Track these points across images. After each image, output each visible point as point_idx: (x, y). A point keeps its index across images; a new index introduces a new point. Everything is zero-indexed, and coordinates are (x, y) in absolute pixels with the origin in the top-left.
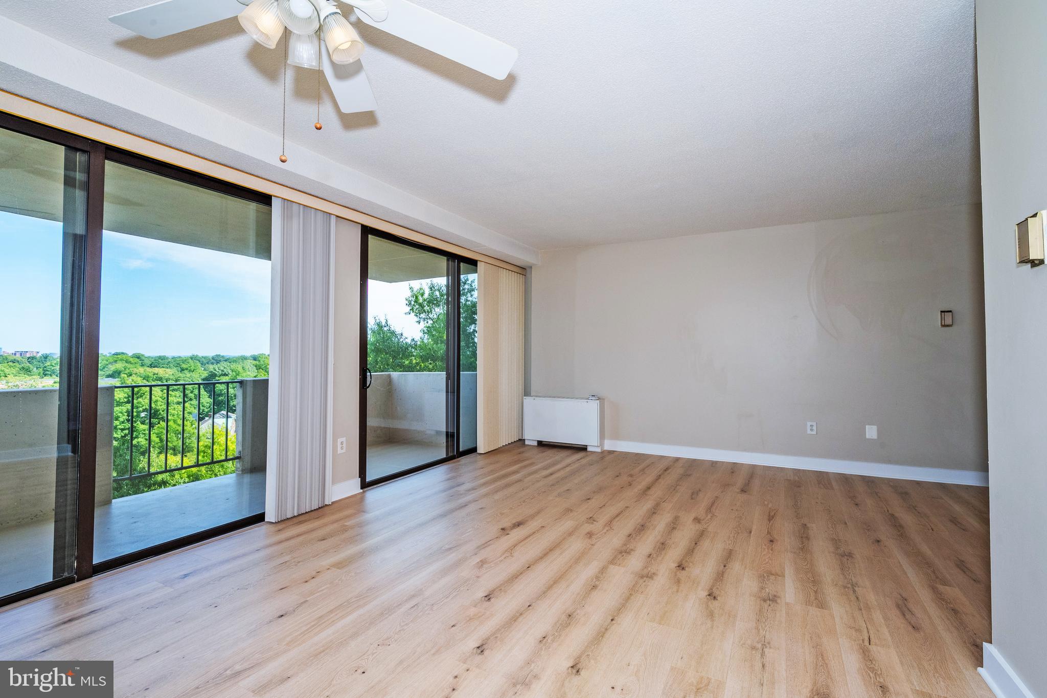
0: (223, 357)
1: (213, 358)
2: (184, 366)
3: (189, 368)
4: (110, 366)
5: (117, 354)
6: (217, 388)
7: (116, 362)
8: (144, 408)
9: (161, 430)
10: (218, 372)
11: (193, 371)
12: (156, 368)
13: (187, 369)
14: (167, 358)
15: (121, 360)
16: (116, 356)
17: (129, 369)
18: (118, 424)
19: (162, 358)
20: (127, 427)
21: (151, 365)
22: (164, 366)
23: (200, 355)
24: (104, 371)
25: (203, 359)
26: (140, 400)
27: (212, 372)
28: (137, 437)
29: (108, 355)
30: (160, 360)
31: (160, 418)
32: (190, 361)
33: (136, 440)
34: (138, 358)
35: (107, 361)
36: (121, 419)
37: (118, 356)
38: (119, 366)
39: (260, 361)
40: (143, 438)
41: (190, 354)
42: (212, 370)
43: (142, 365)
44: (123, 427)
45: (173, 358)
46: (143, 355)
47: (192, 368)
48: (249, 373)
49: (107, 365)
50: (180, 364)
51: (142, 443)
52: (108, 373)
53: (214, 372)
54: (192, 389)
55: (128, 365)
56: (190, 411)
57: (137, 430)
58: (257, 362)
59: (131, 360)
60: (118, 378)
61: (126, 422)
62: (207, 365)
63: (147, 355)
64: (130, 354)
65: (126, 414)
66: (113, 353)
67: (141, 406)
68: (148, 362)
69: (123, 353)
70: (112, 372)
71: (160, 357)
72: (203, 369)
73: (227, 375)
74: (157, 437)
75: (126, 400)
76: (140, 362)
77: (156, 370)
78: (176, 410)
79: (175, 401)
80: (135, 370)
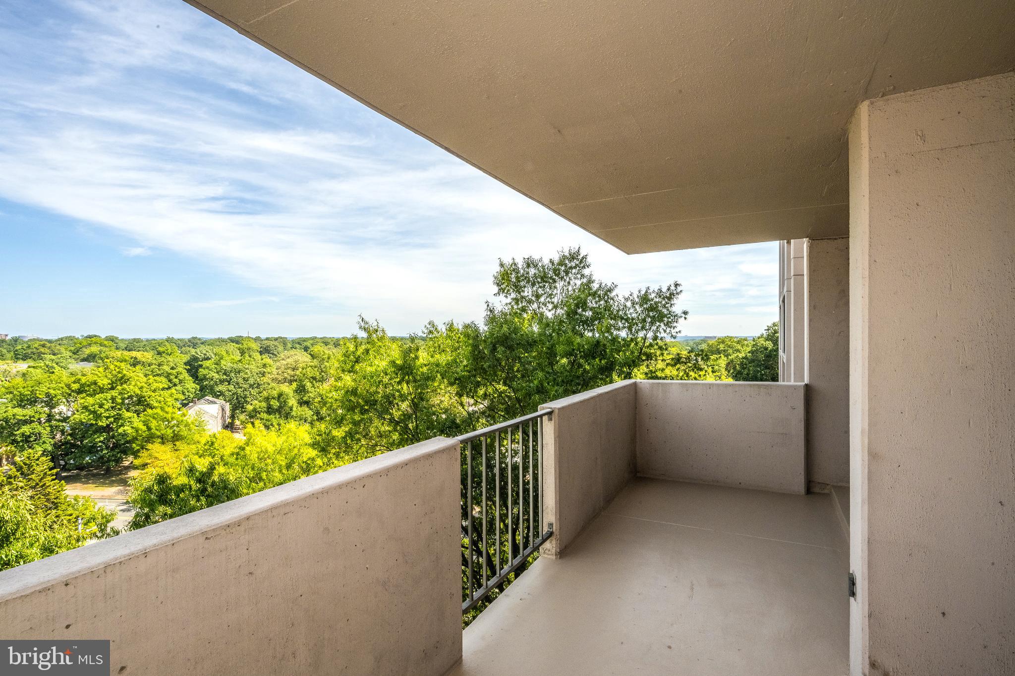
0: (199, 339)
1: (189, 341)
2: (161, 349)
3: (166, 352)
4: (84, 349)
5: (90, 337)
6: (201, 373)
7: (90, 345)
8: (129, 394)
9: (148, 418)
10: (200, 356)
11: (171, 354)
12: (133, 352)
13: (164, 352)
14: (142, 341)
15: (96, 343)
16: (89, 339)
17: (104, 352)
18: (103, 412)
19: (138, 341)
20: (112, 415)
21: (126, 348)
22: (140, 349)
23: (176, 337)
24: (78, 355)
25: (180, 342)
26: (125, 386)
27: (193, 356)
28: (122, 425)
29: (80, 338)
30: (135, 343)
31: (145, 405)
32: (167, 343)
33: (122, 428)
34: (112, 341)
35: (81, 344)
36: (106, 407)
37: (93, 339)
38: (94, 349)
39: (243, 344)
40: (129, 426)
41: (165, 337)
42: (194, 354)
43: (117, 349)
44: (108, 415)
45: (147, 340)
46: (117, 338)
47: (169, 351)
48: (232, 357)
49: (81, 348)
50: (157, 347)
51: (129, 432)
52: (82, 357)
53: (196, 355)
54: (176, 374)
55: (104, 349)
56: (177, 397)
57: (122, 418)
58: (240, 346)
59: (106, 343)
60: (93, 362)
61: (110, 409)
62: (183, 348)
63: (120, 337)
64: (103, 337)
65: (110, 401)
66: (85, 335)
67: (126, 392)
68: (123, 346)
69: (96, 336)
70: (87, 356)
71: (134, 340)
72: (180, 352)
73: (210, 359)
74: (144, 425)
75: (110, 386)
76: (115, 345)
77: (134, 354)
78: (162, 396)
79: (161, 387)
80: (112, 354)
